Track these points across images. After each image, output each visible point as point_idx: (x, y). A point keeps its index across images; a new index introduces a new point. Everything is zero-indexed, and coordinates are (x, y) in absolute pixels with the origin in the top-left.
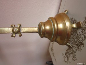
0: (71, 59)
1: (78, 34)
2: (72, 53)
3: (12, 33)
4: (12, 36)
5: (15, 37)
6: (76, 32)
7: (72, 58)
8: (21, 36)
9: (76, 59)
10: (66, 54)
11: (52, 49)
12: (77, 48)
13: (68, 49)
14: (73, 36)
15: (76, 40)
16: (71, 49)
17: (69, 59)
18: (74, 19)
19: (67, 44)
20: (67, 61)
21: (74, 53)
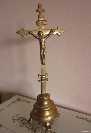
0: (18, 123)
1: (42, 128)
2: (23, 124)
3: (41, 74)
4: (39, 75)
5: (38, 77)
6: (43, 126)
7: (20, 124)
8: (39, 81)
9: (20, 127)
10: (20, 118)
11: (19, 100)
12: (29, 128)
13: (26, 120)
14: (39, 123)
15: (36, 126)
16: (27, 123)
17: (17, 121)
18: (53, 123)
19: (32, 119)
20: (15, 120)
21: (24, 126)
